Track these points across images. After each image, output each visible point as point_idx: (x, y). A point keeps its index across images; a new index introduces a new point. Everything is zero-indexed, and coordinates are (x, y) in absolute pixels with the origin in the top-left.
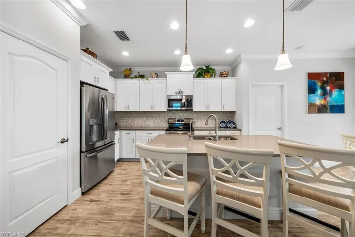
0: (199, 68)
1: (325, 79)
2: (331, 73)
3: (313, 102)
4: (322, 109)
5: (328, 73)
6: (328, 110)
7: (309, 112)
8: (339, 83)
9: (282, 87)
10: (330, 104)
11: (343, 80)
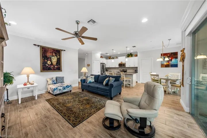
0: (128, 55)
1: (169, 55)
2: (171, 53)
3: (163, 64)
4: (167, 66)
5: (170, 53)
6: (170, 66)
7: (162, 67)
8: (175, 56)
9: (152, 59)
10: (171, 64)
11: (177, 55)
